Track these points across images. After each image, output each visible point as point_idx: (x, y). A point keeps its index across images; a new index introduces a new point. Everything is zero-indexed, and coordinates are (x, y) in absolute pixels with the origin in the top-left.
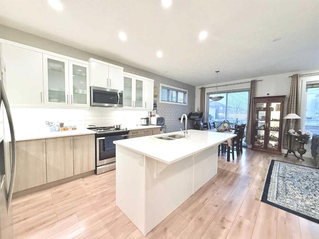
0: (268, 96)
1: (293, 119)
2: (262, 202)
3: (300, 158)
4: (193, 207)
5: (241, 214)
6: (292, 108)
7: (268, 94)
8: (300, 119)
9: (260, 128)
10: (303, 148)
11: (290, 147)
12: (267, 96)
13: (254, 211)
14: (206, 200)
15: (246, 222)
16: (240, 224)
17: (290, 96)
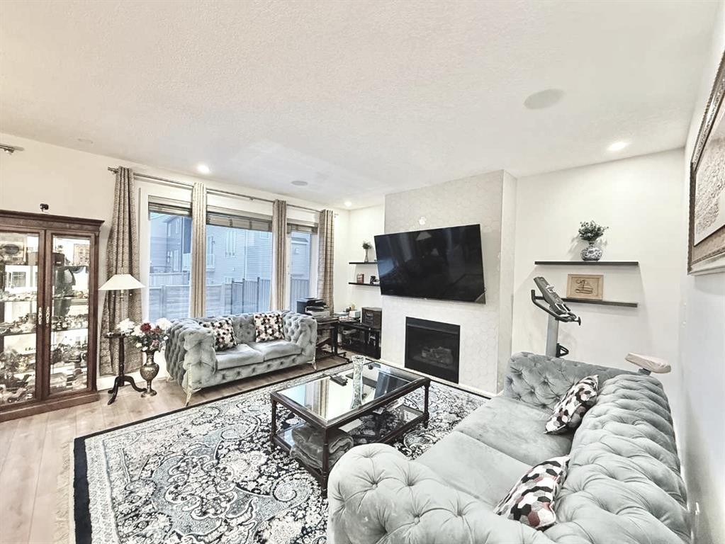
0: (45, 212)
1: (125, 291)
3: (145, 390)
6: (120, 258)
7: (45, 207)
8: (140, 289)
9: (15, 330)
10: (153, 364)
11: (121, 369)
12: (39, 211)
17: (113, 224)
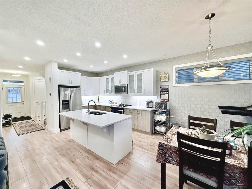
2: (63, 180)
4: (78, 148)
5: (62, 163)
13: (60, 170)
14: (81, 152)
15: (56, 163)
16: (57, 160)
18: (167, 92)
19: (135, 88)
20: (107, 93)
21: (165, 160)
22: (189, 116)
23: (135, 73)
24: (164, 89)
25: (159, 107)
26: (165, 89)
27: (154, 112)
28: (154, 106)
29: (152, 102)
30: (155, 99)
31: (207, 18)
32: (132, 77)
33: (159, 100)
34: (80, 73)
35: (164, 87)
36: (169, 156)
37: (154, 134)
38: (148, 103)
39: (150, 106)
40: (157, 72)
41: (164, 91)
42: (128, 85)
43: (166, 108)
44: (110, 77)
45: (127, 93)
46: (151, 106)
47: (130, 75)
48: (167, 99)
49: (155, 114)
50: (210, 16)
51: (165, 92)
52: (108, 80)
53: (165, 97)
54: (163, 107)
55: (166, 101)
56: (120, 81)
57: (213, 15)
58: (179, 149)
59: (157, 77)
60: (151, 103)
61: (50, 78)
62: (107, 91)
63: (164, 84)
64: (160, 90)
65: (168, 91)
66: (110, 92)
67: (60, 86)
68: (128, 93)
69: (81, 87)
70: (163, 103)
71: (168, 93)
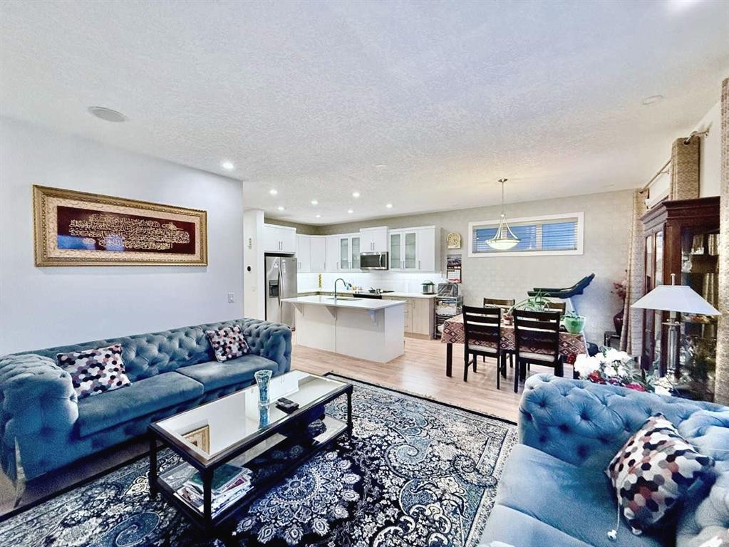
18: (459, 267)
19: (403, 259)
20: (342, 268)
21: (450, 340)
22: (485, 299)
23: (403, 232)
24: (454, 262)
25: (444, 292)
26: (456, 261)
27: (436, 302)
28: (436, 291)
29: (432, 284)
30: (438, 279)
31: (501, 181)
32: (395, 238)
33: (445, 281)
34: (295, 229)
35: (453, 258)
36: (456, 334)
37: (436, 339)
38: (426, 286)
39: (429, 292)
40: (442, 230)
41: (454, 264)
42: (388, 253)
43: (455, 294)
44: (350, 236)
45: (386, 268)
46: (431, 292)
47: (392, 236)
48: (459, 279)
49: (438, 304)
50: (503, 180)
51: (455, 267)
52: (344, 242)
53: (454, 275)
54: (452, 291)
55: (456, 281)
56: (373, 245)
57: (506, 180)
58: (465, 324)
59: (441, 241)
60: (431, 286)
61: (250, 239)
62: (344, 264)
63: (454, 254)
64: (446, 264)
65: (460, 265)
66: (350, 265)
67: (267, 255)
68: (388, 269)
69: (296, 256)
70: (451, 286)
71: (460, 269)
